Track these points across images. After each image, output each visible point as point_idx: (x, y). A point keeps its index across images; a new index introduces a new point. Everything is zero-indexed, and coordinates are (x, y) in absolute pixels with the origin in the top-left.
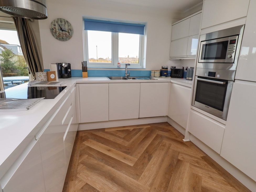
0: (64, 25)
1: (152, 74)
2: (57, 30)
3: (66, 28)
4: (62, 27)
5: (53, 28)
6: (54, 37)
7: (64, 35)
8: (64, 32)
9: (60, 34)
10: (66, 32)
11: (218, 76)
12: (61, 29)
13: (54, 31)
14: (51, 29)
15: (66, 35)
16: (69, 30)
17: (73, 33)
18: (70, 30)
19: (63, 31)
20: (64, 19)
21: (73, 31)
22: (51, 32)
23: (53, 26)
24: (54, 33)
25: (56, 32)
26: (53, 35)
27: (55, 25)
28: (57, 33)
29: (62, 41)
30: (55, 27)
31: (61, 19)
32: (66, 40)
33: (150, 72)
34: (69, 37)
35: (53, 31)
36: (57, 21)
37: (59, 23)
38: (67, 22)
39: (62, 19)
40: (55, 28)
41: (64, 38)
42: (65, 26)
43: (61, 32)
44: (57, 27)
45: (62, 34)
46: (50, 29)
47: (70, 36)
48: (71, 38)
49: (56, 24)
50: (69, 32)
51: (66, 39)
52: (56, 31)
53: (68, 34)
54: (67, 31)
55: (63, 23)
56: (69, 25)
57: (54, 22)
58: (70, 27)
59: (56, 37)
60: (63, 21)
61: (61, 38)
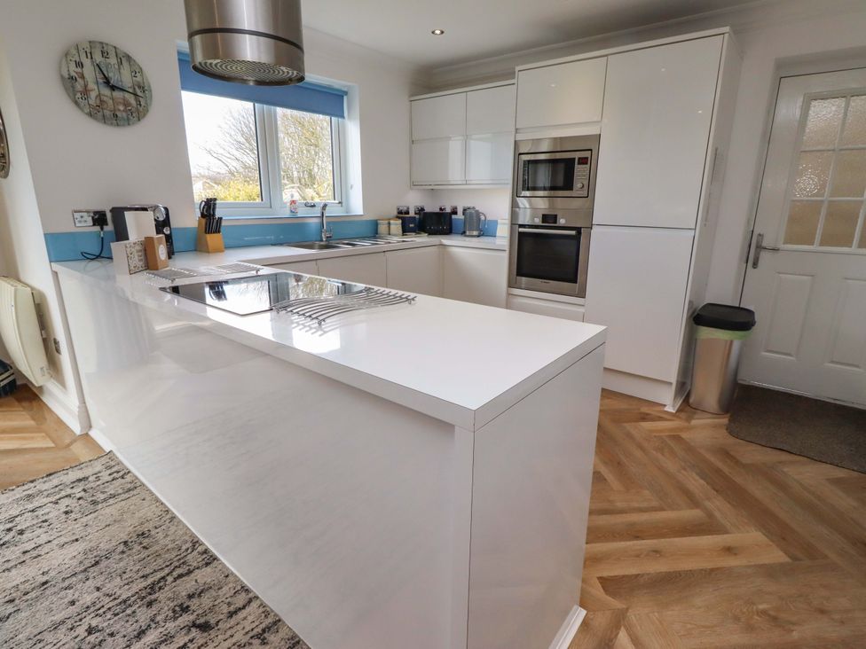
0: (117, 67)
1: (383, 228)
2: (92, 85)
3: (126, 79)
4: (111, 75)
5: (73, 74)
6: (83, 111)
7: (118, 103)
8: (117, 94)
9: (105, 99)
10: (127, 95)
11: (562, 222)
12: (107, 82)
13: (79, 85)
14: (67, 76)
15: (126, 104)
16: (137, 88)
17: (151, 104)
18: (139, 87)
19: (113, 88)
20: (115, 47)
21: (151, 91)
22: (66, 89)
23: (73, 67)
24: (79, 95)
25: (86, 92)
26: (76, 103)
27: (80, 64)
28: (93, 95)
29: (112, 124)
30: (79, 70)
31: (101, 43)
32: (128, 122)
33: (375, 224)
34: (138, 110)
35: (73, 87)
36: (88, 51)
37: (98, 58)
38: (129, 58)
39: (107, 44)
40: (83, 77)
41: (119, 114)
42: (122, 71)
43: (106, 91)
44: (89, 71)
45: (111, 101)
46: (62, 77)
47: (141, 109)
48: (145, 115)
49: (87, 62)
50: (135, 95)
51: (128, 119)
52: (86, 86)
53: (132, 99)
54: (131, 90)
55: (113, 60)
56: (137, 70)
57: (74, 52)
58: (139, 79)
59: (87, 110)
60: (112, 54)
61: (107, 113)
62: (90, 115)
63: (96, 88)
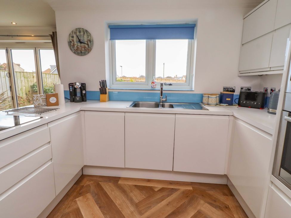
0: (83, 35)
2: (76, 43)
3: (85, 39)
4: (81, 38)
5: (71, 40)
6: (72, 51)
7: (82, 48)
8: (82, 45)
9: (79, 47)
10: (85, 45)
12: (79, 41)
13: (72, 44)
14: (69, 41)
15: (85, 47)
16: (88, 41)
17: (93, 45)
18: (89, 41)
19: (81, 43)
20: (83, 29)
21: (93, 41)
22: (69, 45)
23: (71, 38)
24: (72, 47)
25: (74, 45)
26: (71, 49)
27: (73, 37)
28: (76, 46)
29: (80, 55)
30: (72, 39)
31: (79, 28)
33: (202, 96)
34: (88, 49)
35: (71, 44)
36: (75, 32)
37: (78, 34)
38: (87, 31)
39: (81, 28)
40: (73, 41)
41: (82, 52)
42: (84, 36)
43: (79, 44)
44: (75, 39)
46: (68, 42)
47: (89, 49)
48: (90, 51)
49: (75, 36)
50: (88, 44)
51: (85, 53)
52: (74, 44)
53: (87, 46)
54: (86, 43)
55: (82, 33)
56: (89, 35)
57: (72, 33)
58: (89, 38)
59: (74, 52)
60: (82, 31)
61: (79, 51)
62: (74, 53)
63: (76, 44)
